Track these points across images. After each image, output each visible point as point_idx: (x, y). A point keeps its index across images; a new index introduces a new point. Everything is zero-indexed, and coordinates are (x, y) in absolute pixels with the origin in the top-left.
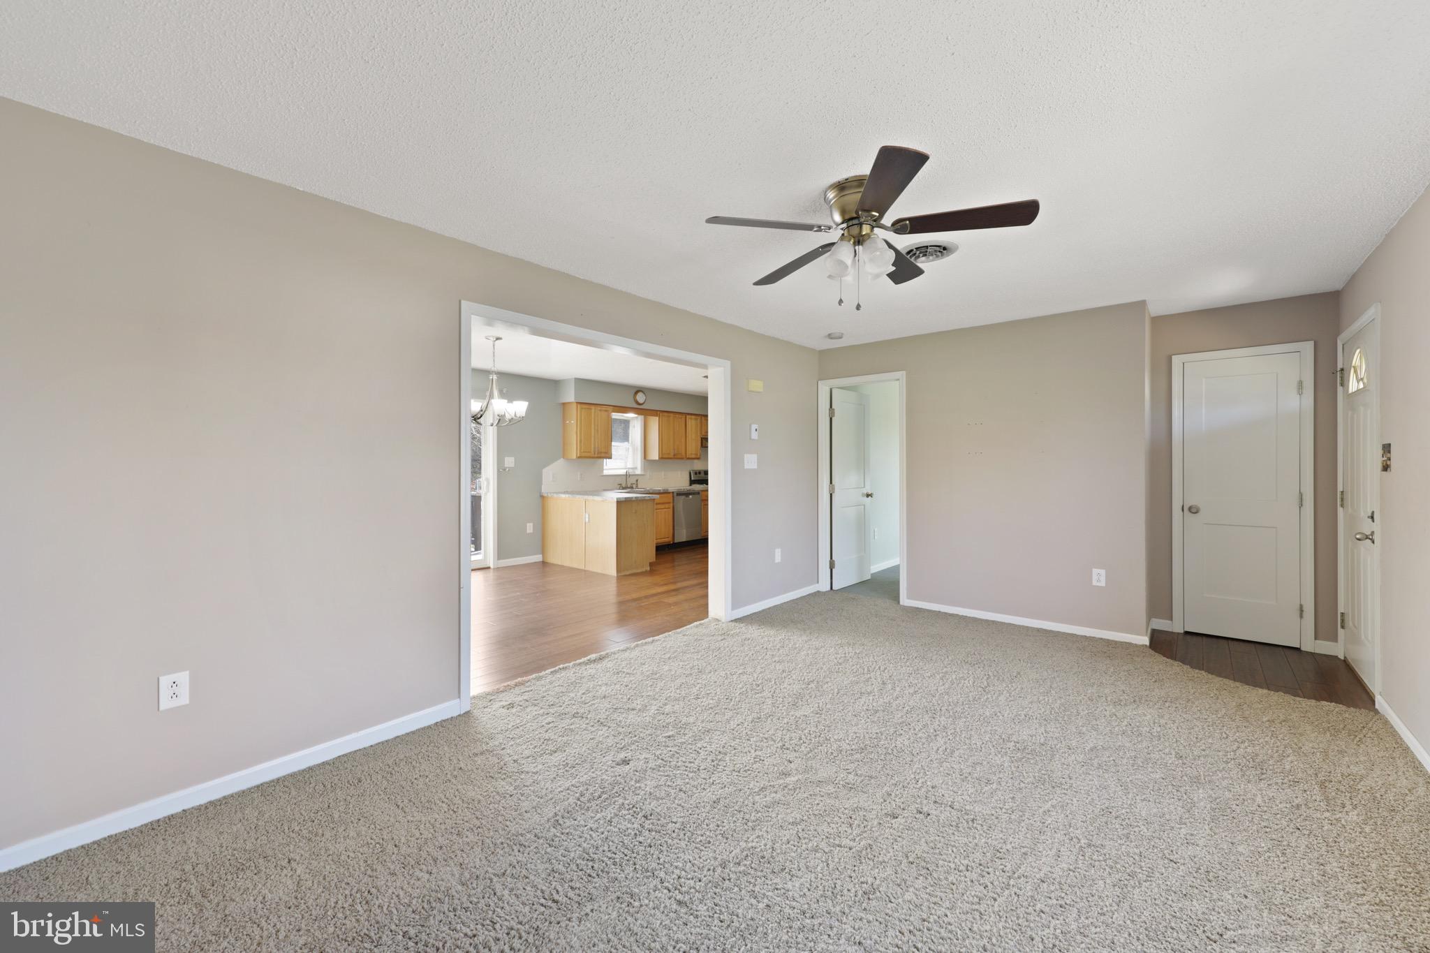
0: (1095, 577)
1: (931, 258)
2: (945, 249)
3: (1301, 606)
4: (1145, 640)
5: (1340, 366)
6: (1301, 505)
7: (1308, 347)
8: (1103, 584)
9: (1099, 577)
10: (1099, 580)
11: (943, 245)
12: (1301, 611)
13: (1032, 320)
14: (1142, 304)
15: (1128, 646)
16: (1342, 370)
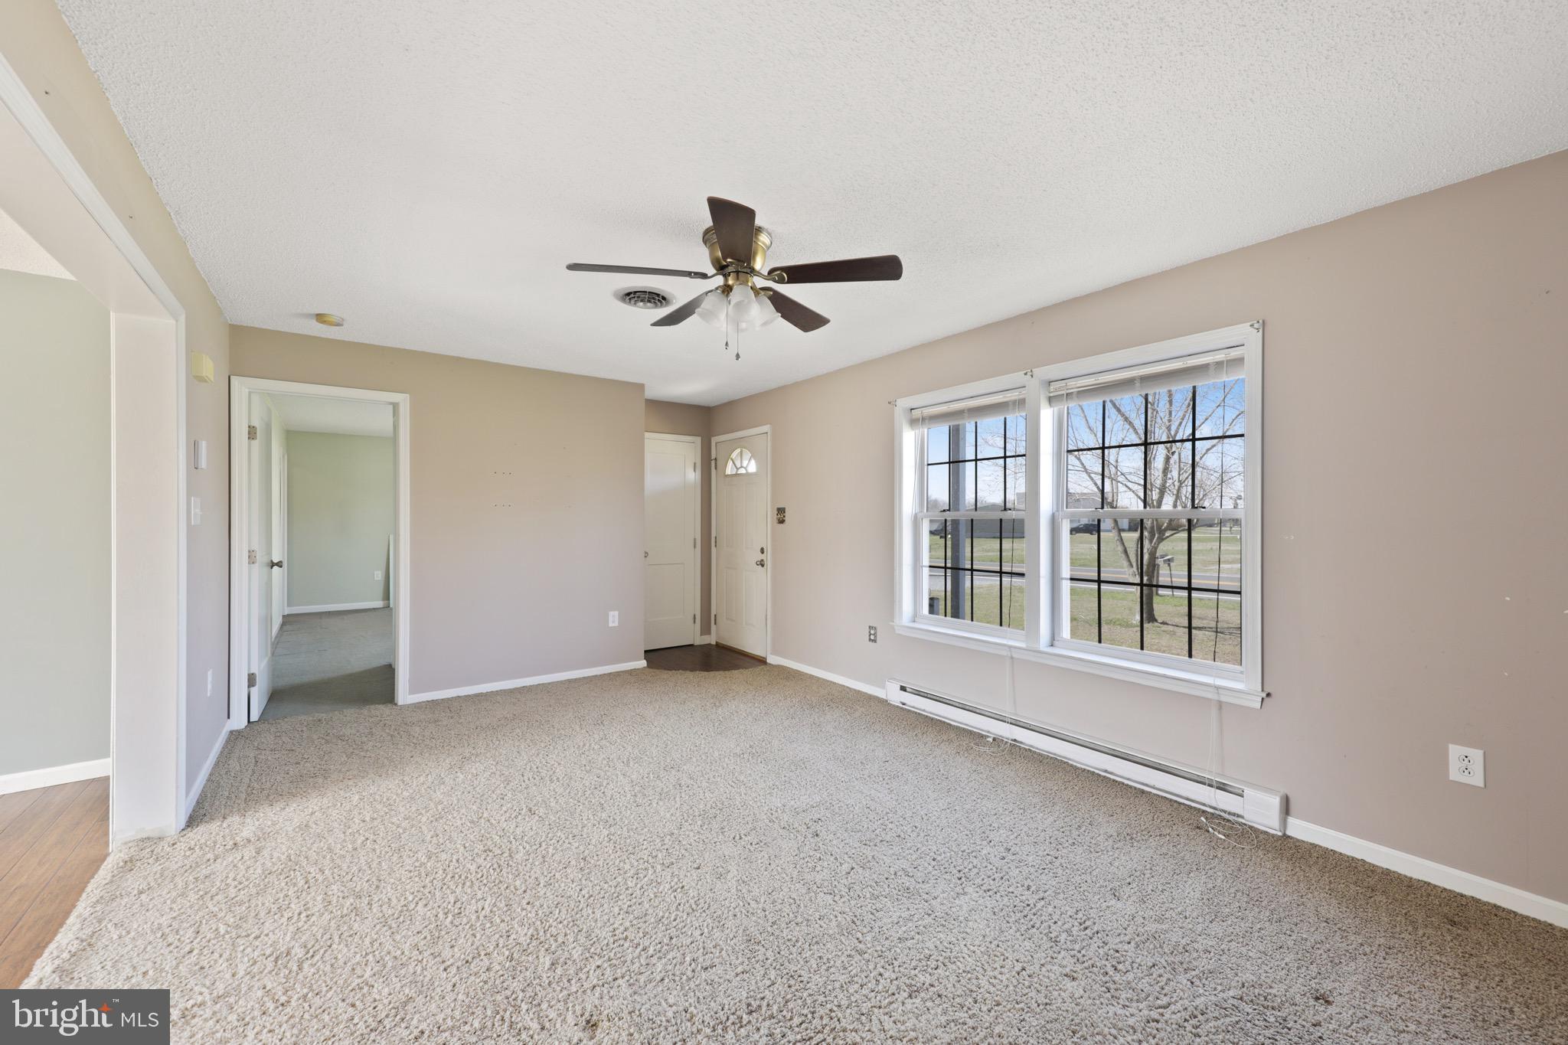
0: (611, 619)
1: (649, 304)
2: (664, 298)
3: (695, 616)
4: (643, 663)
5: (713, 457)
6: (695, 547)
7: (698, 440)
8: (616, 624)
9: (614, 619)
10: (613, 622)
11: (662, 294)
12: (695, 618)
13: (560, 374)
14: (642, 385)
15: (631, 673)
16: (716, 459)
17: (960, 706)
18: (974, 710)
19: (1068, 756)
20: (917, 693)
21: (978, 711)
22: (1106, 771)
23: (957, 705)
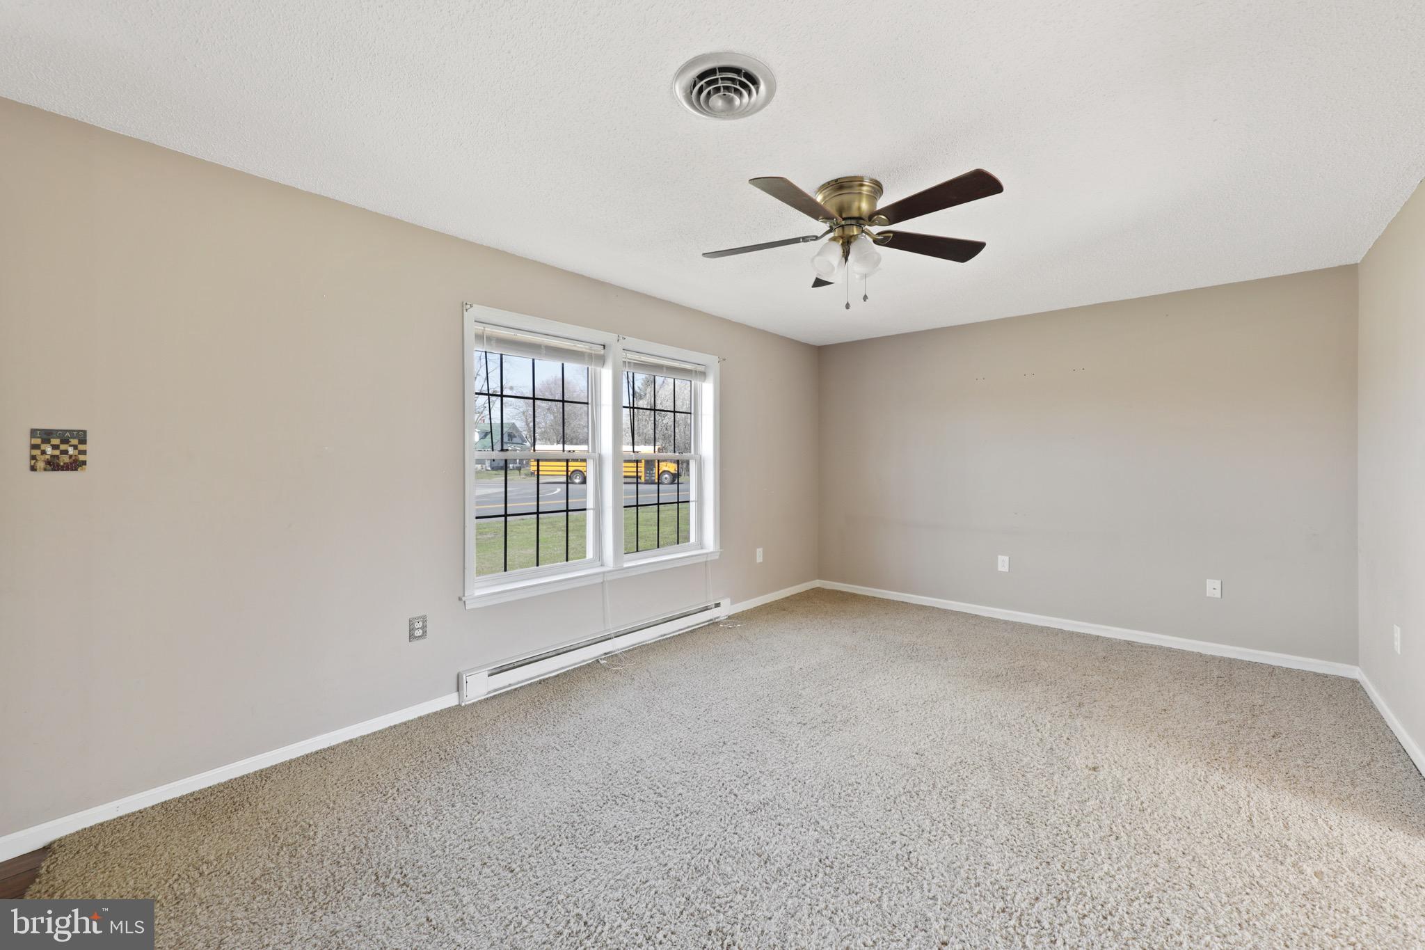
17: (554, 653)
18: (568, 649)
19: (644, 640)
20: (499, 670)
21: (572, 648)
22: (662, 636)
23: (550, 654)
